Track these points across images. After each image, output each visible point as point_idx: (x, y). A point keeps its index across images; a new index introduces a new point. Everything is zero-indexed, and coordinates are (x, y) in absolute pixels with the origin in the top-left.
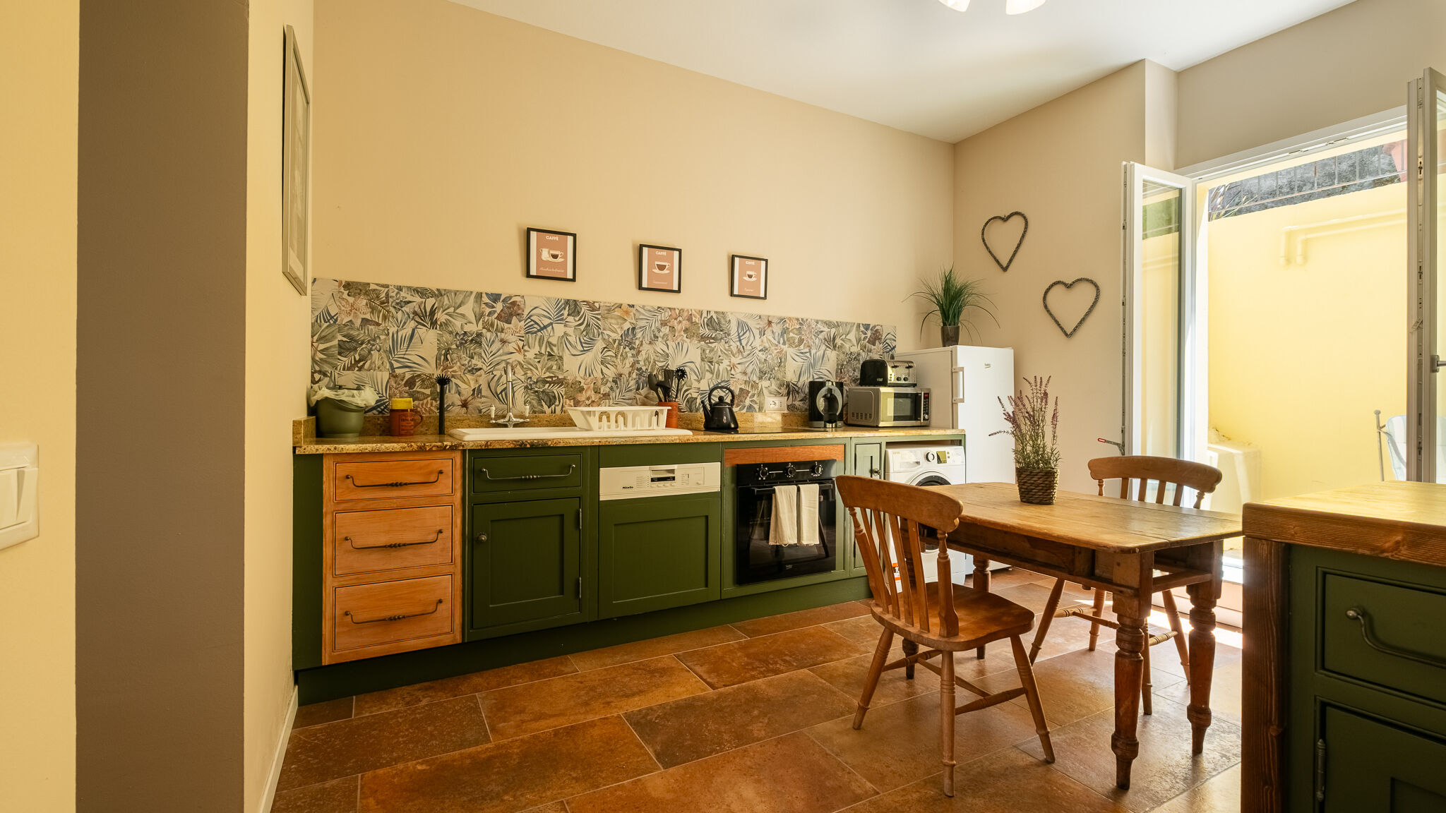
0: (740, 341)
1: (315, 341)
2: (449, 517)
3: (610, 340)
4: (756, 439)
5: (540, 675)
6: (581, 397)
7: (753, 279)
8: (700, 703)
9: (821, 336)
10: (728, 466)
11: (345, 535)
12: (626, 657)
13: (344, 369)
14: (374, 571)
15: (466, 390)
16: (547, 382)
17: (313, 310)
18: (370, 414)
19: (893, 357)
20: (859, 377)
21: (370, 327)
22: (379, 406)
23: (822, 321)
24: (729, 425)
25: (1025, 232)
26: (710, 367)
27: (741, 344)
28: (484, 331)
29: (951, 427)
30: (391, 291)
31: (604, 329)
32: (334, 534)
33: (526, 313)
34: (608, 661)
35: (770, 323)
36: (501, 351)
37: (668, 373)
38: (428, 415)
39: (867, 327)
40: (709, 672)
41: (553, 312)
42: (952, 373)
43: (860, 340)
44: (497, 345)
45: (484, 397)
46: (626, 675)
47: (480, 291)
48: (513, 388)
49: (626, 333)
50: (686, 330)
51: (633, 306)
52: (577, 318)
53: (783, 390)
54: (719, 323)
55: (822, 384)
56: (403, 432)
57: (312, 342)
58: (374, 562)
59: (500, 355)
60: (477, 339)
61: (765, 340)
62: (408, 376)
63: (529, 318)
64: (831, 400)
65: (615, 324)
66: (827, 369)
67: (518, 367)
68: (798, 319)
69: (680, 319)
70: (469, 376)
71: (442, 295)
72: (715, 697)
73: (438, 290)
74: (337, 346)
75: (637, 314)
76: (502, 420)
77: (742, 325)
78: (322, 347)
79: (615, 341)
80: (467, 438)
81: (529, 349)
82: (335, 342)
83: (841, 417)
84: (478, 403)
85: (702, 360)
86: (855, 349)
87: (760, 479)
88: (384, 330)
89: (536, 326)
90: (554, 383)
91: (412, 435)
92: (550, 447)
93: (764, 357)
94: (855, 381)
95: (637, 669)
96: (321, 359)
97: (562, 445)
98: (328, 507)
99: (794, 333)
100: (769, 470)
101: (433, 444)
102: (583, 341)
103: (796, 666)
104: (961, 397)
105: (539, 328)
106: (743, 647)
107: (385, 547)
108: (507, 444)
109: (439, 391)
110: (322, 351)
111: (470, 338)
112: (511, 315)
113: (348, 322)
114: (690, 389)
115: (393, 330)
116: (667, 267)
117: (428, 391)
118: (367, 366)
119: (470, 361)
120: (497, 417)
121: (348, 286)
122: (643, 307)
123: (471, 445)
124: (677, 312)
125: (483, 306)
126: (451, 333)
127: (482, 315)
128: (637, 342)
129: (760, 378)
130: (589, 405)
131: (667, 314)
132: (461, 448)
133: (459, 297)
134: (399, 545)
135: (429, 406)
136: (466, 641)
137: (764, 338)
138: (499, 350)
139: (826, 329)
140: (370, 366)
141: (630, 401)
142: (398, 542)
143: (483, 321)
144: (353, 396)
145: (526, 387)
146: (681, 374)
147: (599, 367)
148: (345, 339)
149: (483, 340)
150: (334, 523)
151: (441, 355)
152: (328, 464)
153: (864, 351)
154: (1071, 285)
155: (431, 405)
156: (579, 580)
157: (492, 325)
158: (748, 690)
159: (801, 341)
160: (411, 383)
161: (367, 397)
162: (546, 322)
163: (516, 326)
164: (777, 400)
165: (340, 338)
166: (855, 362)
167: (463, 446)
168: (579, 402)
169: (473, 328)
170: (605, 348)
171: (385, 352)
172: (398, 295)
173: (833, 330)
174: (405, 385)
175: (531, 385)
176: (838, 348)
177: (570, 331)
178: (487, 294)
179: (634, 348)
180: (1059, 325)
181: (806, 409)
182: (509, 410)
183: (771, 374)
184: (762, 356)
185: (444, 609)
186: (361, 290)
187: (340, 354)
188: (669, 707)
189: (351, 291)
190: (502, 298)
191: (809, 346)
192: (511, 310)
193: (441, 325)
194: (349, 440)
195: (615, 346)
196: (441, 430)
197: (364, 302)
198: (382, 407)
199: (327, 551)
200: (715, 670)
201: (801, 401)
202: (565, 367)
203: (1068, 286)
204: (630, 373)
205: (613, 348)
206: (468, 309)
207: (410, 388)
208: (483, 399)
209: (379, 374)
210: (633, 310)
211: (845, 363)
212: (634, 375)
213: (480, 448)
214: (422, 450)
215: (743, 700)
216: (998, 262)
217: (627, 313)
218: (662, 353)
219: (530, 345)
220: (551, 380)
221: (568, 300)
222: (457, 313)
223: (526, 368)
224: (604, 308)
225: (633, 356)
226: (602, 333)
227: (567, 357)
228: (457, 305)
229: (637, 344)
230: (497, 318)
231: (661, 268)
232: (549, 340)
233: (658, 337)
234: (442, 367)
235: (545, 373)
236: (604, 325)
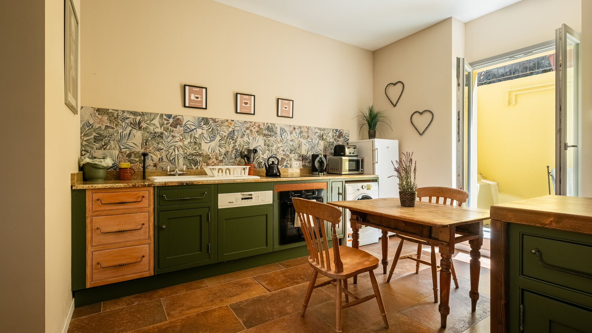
0: (281, 136)
1: (82, 136)
2: (148, 217)
3: (223, 136)
4: (288, 180)
5: (191, 288)
6: (210, 162)
7: (287, 109)
8: (263, 299)
9: (317, 134)
10: (276, 192)
11: (97, 227)
12: (230, 279)
13: (97, 149)
14: (112, 244)
15: (156, 159)
16: (194, 155)
17: (81, 121)
18: (110, 170)
19: (348, 144)
20: (333, 152)
21: (109, 129)
22: (114, 166)
23: (317, 128)
24: (277, 174)
25: (403, 90)
26: (268, 148)
27: (282, 138)
28: (164, 132)
29: (372, 174)
30: (119, 113)
31: (220, 131)
32: (92, 227)
33: (184, 123)
34: (222, 281)
35: (294, 128)
36: (172, 141)
37: (249, 151)
38: (138, 170)
39: (337, 130)
40: (267, 284)
41: (196, 123)
42: (373, 150)
43: (334, 136)
44: (170, 138)
46: (231, 287)
47: (162, 113)
48: (178, 158)
49: (230, 133)
50: (257, 132)
51: (233, 121)
52: (208, 126)
53: (301, 159)
54: (272, 129)
55: (317, 156)
56: (126, 178)
57: (81, 136)
58: (111, 239)
59: (172, 143)
60: (161, 135)
61: (292, 136)
62: (128, 152)
63: (185, 126)
64: (321, 162)
65: (225, 129)
66: (320, 148)
67: (180, 148)
68: (307, 127)
69: (255, 126)
70: (157, 152)
71: (144, 115)
72: (270, 295)
73: (142, 112)
74: (93, 138)
75: (235, 124)
76: (173, 173)
77: (282, 129)
78: (86, 139)
79: (225, 136)
80: (156, 181)
81: (185, 140)
82: (92, 137)
83: (325, 170)
84: (161, 165)
85: (265, 145)
86: (332, 140)
87: (290, 198)
88: (116, 131)
89: (188, 129)
90: (197, 155)
91: (130, 180)
92: (195, 185)
93: (292, 144)
94: (331, 154)
95: (236, 284)
96: (85, 145)
97: (200, 183)
98: (88, 214)
99: (305, 133)
100: (294, 194)
101: (140, 184)
102: (210, 136)
103: (306, 280)
104: (377, 161)
105: (190, 130)
106: (283, 273)
107: (117, 232)
108: (175, 183)
109: (143, 159)
110: (86, 141)
111: (158, 135)
112: (177, 124)
113: (98, 127)
114: (259, 158)
115: (120, 131)
116: (249, 103)
117: (137, 159)
118: (108, 147)
119: (158, 145)
120: (171, 171)
121: (98, 110)
122: (238, 121)
123: (158, 184)
124: (253, 123)
125: (164, 120)
126: (148, 132)
127: (163, 124)
128: (235, 137)
129: (291, 153)
130: (213, 166)
131: (248, 124)
132: (153, 185)
133: (152, 116)
134: (124, 231)
135: (138, 166)
136: (156, 274)
137: (292, 135)
139: (319, 131)
140: (109, 147)
141: (232, 164)
142: (123, 230)
143: (164, 127)
144: (101, 162)
145: (184, 157)
146: (255, 151)
147: (218, 148)
148: (97, 135)
149: (164, 136)
150: (92, 221)
151: (144, 142)
152: (88, 194)
153: (335, 141)
154: (422, 113)
155: (139, 166)
156: (209, 245)
157: (168, 129)
158: (285, 292)
159: (308, 137)
160: (129, 156)
161: (108, 162)
162: (193, 127)
163: (179, 129)
164: (298, 163)
165: (95, 134)
166: (332, 146)
167: (154, 185)
168: (209, 164)
169: (159, 130)
170: (220, 139)
171: (117, 141)
172: (123, 115)
173: (322, 132)
174: (127, 157)
175: (186, 156)
176: (324, 140)
177: (204, 132)
178: (165, 114)
179: (234, 140)
180: (417, 130)
181: (310, 167)
182: (176, 168)
183: (295, 151)
184: (291, 143)
185: (145, 260)
186: (105, 112)
187: (95, 142)
188: (249, 301)
189: (100, 112)
190: (172, 117)
191: (311, 139)
192: (177, 122)
193: (144, 129)
194: (99, 182)
195: (225, 139)
196: (144, 177)
197: (106, 118)
198: (116, 167)
199: (88, 235)
200: (271, 283)
201: (308, 163)
202: (202, 148)
203: (421, 113)
204: (232, 151)
205: (224, 140)
206: (156, 122)
207: (129, 158)
208: (164, 163)
209: (114, 151)
210: (233, 122)
211: (327, 146)
212: (234, 152)
213: (162, 185)
214: (134, 186)
215: (283, 296)
216: (392, 103)
217: (231, 124)
218: (247, 142)
219: (186, 138)
220: (196, 154)
221: (204, 118)
222: (151, 123)
223: (184, 149)
224: (220, 122)
225: (233, 143)
226: (219, 133)
227: (203, 144)
228: (151, 120)
229: (235, 138)
230: (170, 126)
231: (246, 103)
232: (195, 136)
233: (244, 135)
234: (144, 148)
235: (193, 151)
236: (220, 129)
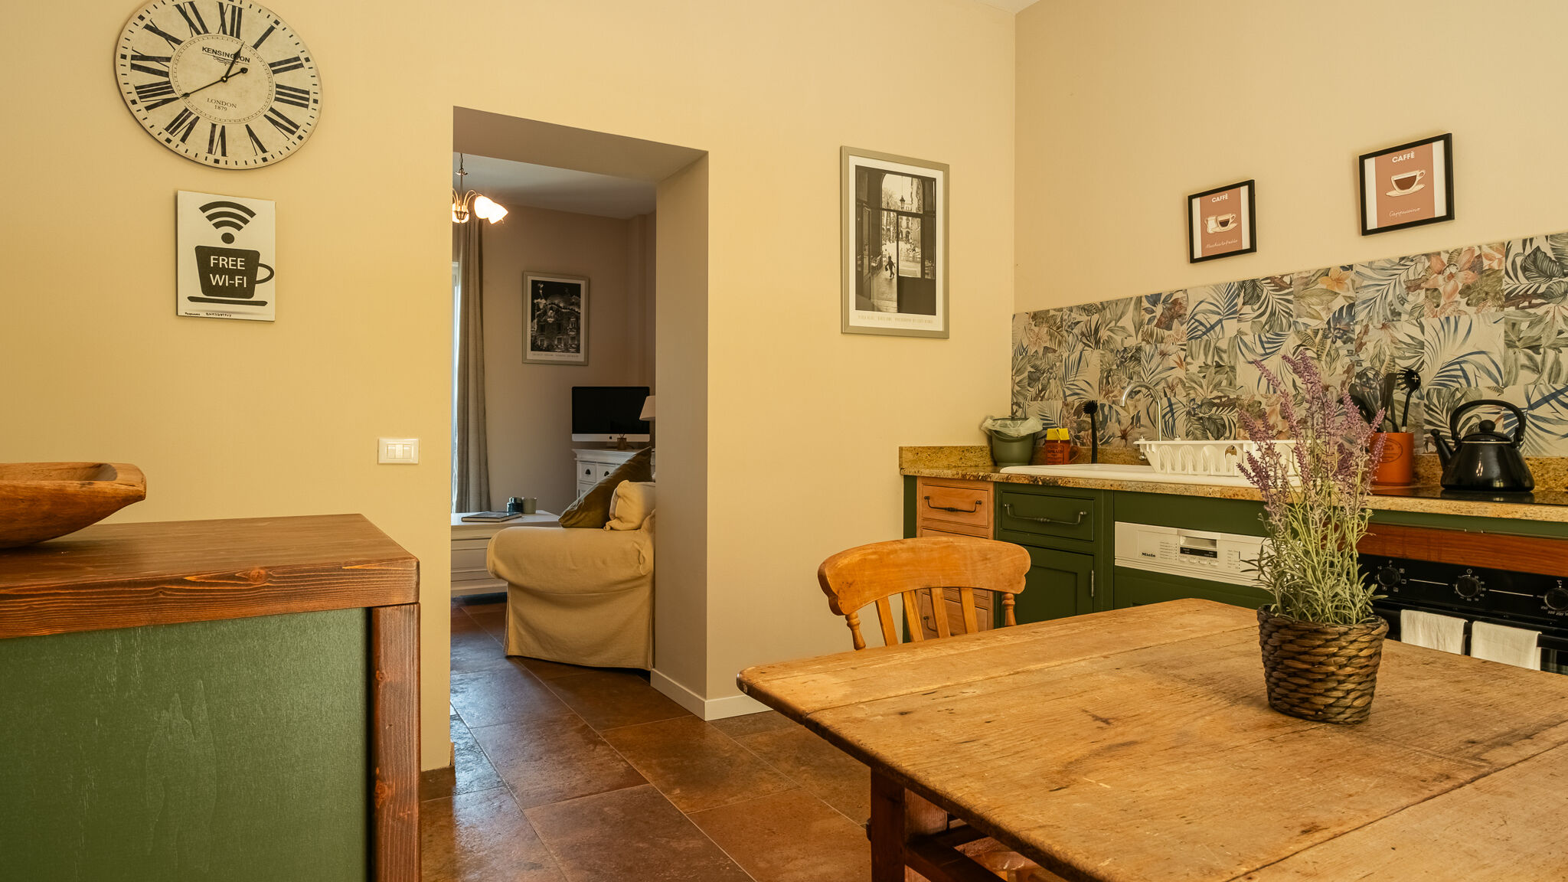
1: (1014, 374)
3: (1309, 331)
13: (1031, 400)
15: (1128, 417)
16: (1215, 404)
17: (1013, 345)
21: (1050, 355)
26: (1530, 359)
28: (1144, 344)
30: (1066, 314)
31: (1299, 316)
33: (1189, 312)
36: (1160, 367)
41: (1223, 304)
44: (1157, 359)
45: (1143, 426)
47: (1139, 294)
48: (1173, 414)
49: (1338, 317)
50: (1466, 291)
51: (1351, 267)
52: (1256, 307)
54: (1558, 260)
57: (1012, 376)
59: (1160, 373)
60: (1136, 356)
62: (1076, 404)
63: (1193, 318)
65: (1318, 305)
67: (1179, 386)
69: (1453, 270)
70: (1130, 401)
71: (1105, 309)
73: (1102, 303)
74: (1027, 377)
75: (1358, 280)
78: (1018, 379)
79: (1316, 332)
81: (1192, 361)
82: (1026, 374)
84: (1136, 433)
85: (1507, 345)
88: (1059, 356)
89: (1201, 328)
90: (1224, 405)
96: (1018, 391)
102: (1264, 339)
105: (1204, 330)
110: (1018, 384)
111: (1130, 355)
112: (1172, 318)
113: (1035, 352)
115: (1065, 355)
116: (1418, 178)
118: (1046, 395)
119: (1130, 382)
121: (1035, 316)
122: (1370, 265)
124: (1445, 258)
125: (1143, 312)
126: (1112, 351)
127: (1141, 324)
128: (1358, 329)
131: (1420, 267)
133: (1121, 307)
138: (1159, 366)
140: (1049, 394)
143: (1143, 331)
145: (1188, 413)
147: (1292, 377)
148: (1032, 370)
149: (1143, 355)
151: (1103, 378)
157: (1152, 335)
160: (1078, 412)
162: (1214, 319)
163: (1178, 332)
165: (1030, 369)
169: (1132, 342)
170: (1299, 346)
171: (1060, 379)
172: (1068, 318)
174: (1074, 414)
175: (1196, 408)
178: (1146, 297)
179: (1351, 340)
186: (1043, 319)
187: (1029, 385)
189: (1037, 320)
190: (1163, 298)
192: (1173, 311)
193: (1104, 344)
195: (1317, 340)
197: (1046, 329)
202: (1239, 382)
205: (1314, 344)
206: (1127, 322)
207: (1078, 418)
208: (1142, 429)
209: (1055, 402)
210: (1351, 274)
217: (1339, 281)
218: (1410, 341)
219: (1194, 355)
220: (1219, 401)
221: (1244, 282)
222: (1118, 327)
223: (1188, 387)
224: (1298, 282)
225: (1350, 353)
226: (1295, 323)
227: (1241, 367)
228: (1118, 317)
229: (1357, 332)
230: (1157, 325)
231: (1405, 184)
232: (1217, 345)
233: (1399, 314)
234: (1104, 392)
235: (1211, 392)
236: (1299, 309)
